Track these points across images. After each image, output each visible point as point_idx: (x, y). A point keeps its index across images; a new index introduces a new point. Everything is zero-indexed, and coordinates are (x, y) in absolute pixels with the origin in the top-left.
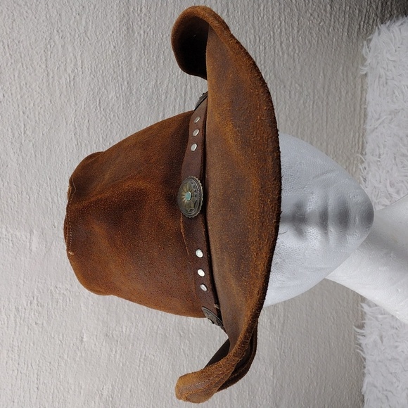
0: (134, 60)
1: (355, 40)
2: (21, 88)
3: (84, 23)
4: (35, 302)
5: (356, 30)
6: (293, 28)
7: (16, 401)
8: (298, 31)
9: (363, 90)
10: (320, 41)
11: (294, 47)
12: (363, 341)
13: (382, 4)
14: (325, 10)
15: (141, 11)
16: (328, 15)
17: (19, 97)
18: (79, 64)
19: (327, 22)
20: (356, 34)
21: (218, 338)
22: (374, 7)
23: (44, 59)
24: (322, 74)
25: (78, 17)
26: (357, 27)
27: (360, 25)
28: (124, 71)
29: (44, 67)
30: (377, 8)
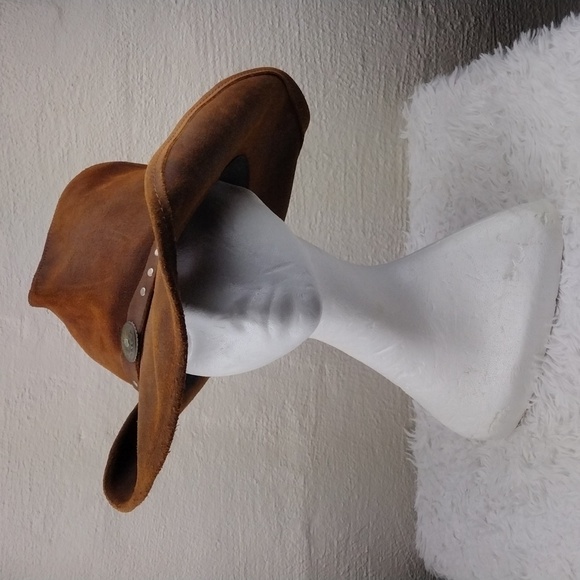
0: (134, 132)
1: (393, 104)
2: (10, 165)
3: (78, 94)
4: (27, 394)
5: (394, 92)
6: (318, 92)
7: (6, 502)
8: (324, 96)
9: (405, 160)
10: (351, 105)
11: (320, 113)
12: (414, 447)
13: (425, 62)
14: (356, 71)
15: (141, 78)
16: (360, 76)
17: (8, 173)
18: (74, 136)
19: (359, 85)
20: (394, 97)
21: (237, 440)
22: (415, 65)
23: (35, 133)
24: (354, 142)
25: (71, 88)
26: (396, 88)
27: (399, 87)
28: (124, 144)
29: (35, 141)
30: (419, 66)
